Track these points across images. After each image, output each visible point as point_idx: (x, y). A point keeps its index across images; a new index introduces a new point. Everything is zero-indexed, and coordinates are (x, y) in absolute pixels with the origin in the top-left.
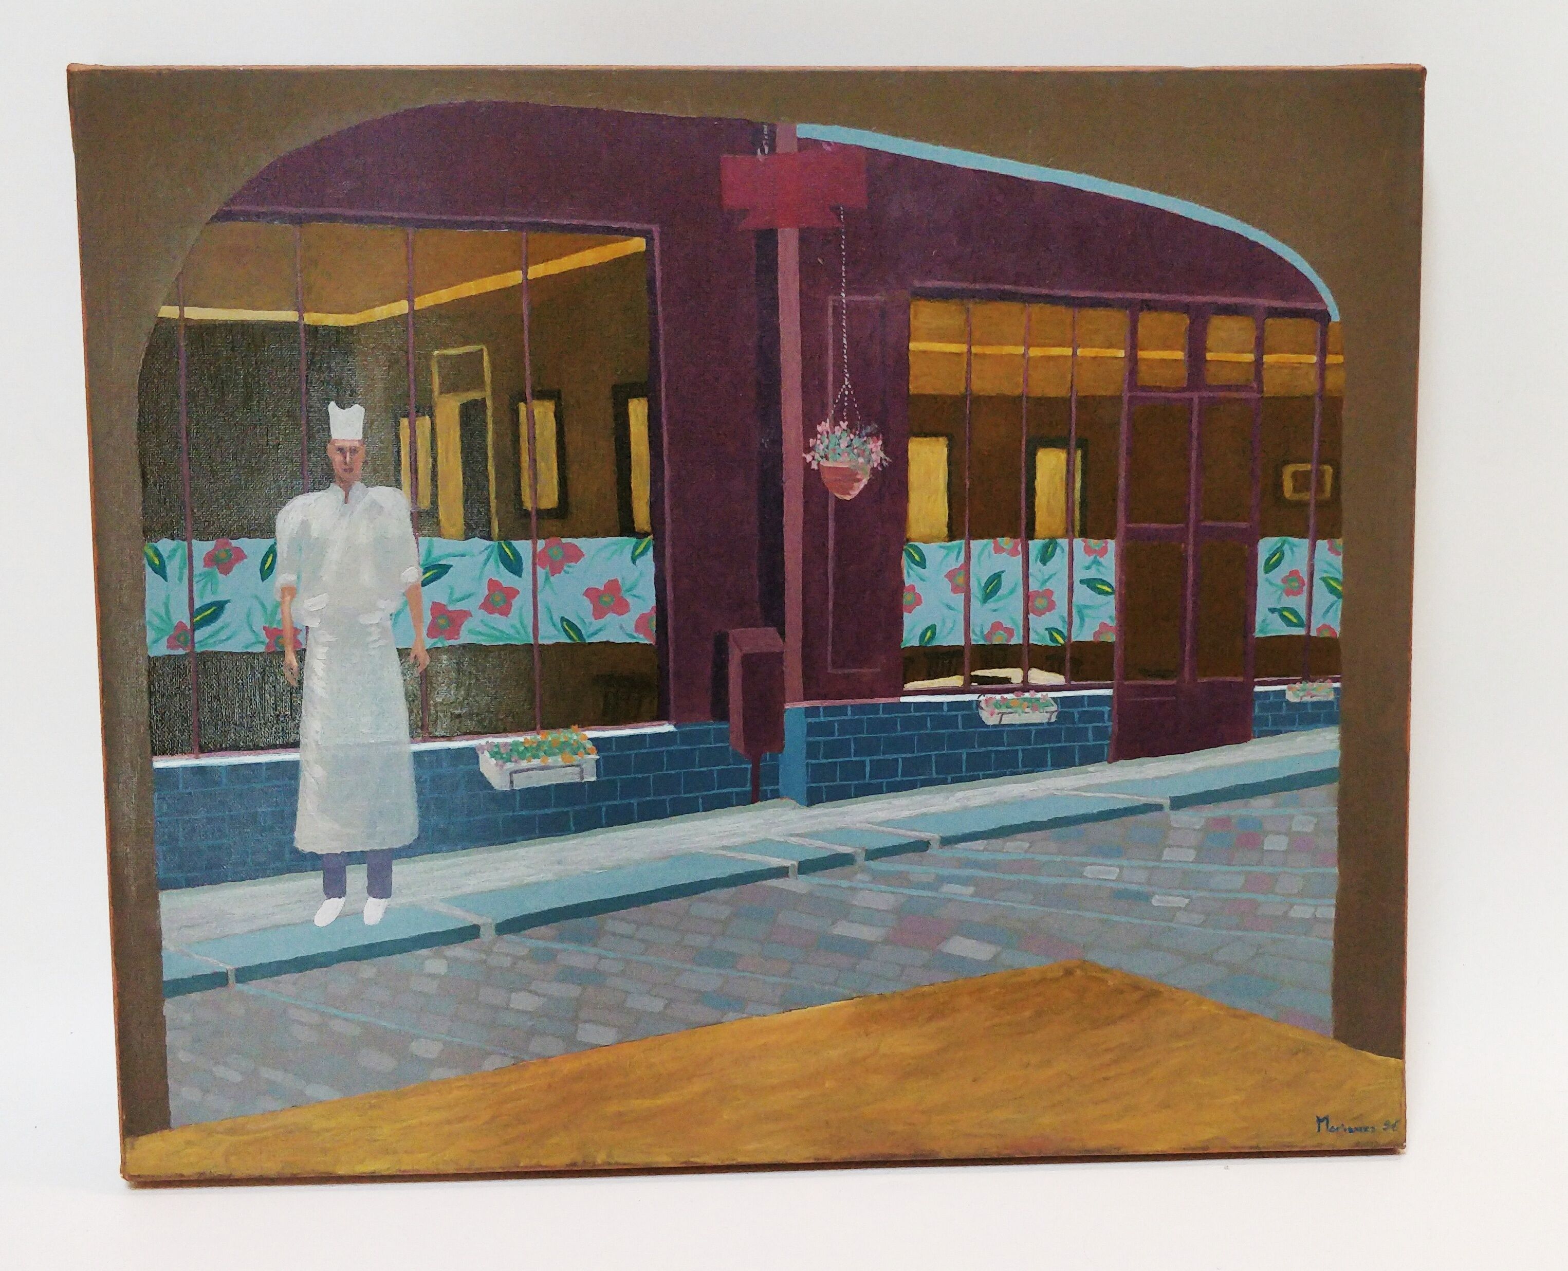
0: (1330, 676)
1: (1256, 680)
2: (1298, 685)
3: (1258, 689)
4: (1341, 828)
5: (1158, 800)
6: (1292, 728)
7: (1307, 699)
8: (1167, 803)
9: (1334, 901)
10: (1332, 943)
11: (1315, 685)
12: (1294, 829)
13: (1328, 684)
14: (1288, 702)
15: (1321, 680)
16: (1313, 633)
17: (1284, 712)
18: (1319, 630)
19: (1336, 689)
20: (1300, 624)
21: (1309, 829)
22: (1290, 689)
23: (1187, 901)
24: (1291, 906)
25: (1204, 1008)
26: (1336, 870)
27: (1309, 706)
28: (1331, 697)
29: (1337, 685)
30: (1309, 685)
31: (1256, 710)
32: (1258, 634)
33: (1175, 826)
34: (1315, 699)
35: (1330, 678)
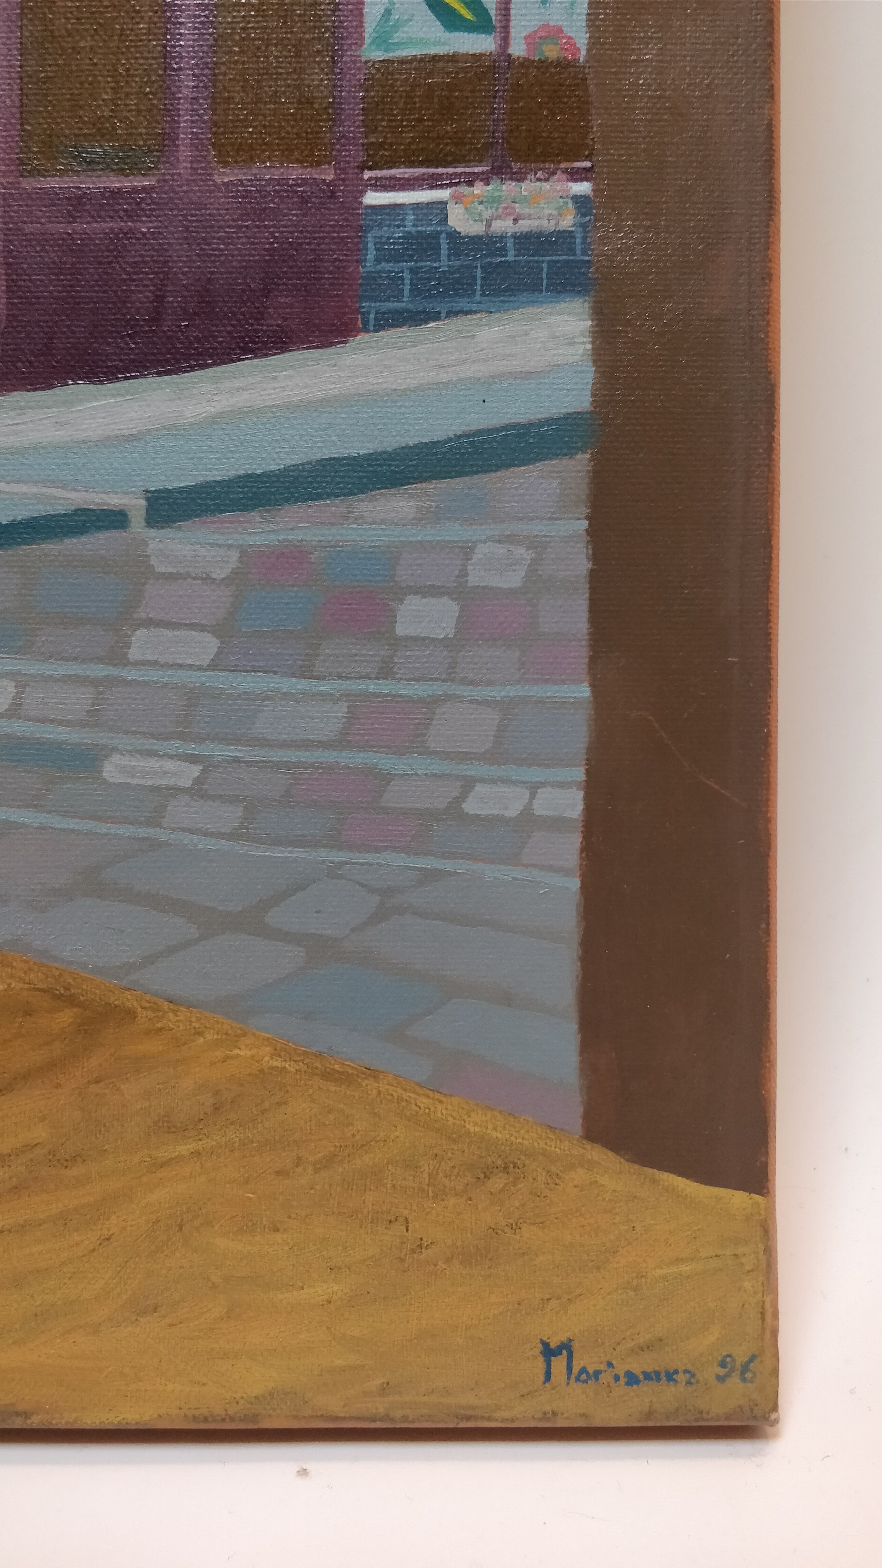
0: (563, 165)
1: (367, 175)
2: (479, 189)
3: (373, 198)
4: (594, 577)
5: (115, 501)
6: (463, 303)
7: (503, 226)
8: (136, 506)
9: (579, 774)
10: (574, 884)
11: (528, 187)
12: (473, 580)
13: (559, 186)
14: (453, 236)
15: (540, 174)
16: (518, 49)
17: (444, 262)
18: (530, 39)
19: (580, 201)
20: (482, 24)
21: (514, 580)
22: (457, 199)
23: (196, 770)
24: (468, 784)
25: (245, 1052)
26: (584, 691)
27: (510, 244)
28: (568, 222)
29: (583, 188)
30: (509, 187)
31: (371, 255)
32: (373, 53)
33: (161, 569)
34: (525, 226)
35: (565, 171)
